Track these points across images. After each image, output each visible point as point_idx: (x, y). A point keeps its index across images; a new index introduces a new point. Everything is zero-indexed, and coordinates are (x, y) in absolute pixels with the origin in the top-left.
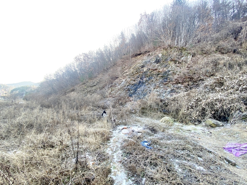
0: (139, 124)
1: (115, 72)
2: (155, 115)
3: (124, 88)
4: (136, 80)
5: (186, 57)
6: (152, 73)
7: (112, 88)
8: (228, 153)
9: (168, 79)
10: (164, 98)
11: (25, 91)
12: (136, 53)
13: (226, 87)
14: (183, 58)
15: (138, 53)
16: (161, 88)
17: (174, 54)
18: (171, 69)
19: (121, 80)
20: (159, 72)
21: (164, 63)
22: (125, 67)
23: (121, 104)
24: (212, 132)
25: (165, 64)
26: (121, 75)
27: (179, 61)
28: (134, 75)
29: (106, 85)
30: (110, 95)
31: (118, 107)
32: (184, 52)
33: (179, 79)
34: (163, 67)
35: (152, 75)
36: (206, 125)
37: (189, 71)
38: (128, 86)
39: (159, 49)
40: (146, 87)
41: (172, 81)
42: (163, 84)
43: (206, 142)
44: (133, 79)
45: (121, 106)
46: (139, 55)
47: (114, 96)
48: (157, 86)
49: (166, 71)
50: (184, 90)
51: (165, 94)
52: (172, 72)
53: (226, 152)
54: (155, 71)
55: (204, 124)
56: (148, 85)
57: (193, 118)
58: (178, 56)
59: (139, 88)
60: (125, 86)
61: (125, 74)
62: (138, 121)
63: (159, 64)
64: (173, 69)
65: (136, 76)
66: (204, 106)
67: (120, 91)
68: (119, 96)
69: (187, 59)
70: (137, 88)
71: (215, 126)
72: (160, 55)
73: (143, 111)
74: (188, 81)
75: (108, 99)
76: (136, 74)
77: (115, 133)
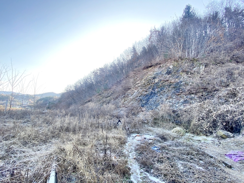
0: (150, 133)
1: (128, 83)
2: (167, 125)
3: (136, 98)
4: (148, 91)
5: (199, 68)
6: (163, 84)
7: (125, 98)
8: (229, 158)
9: (181, 90)
10: (177, 108)
11: (48, 101)
12: (147, 65)
13: (238, 99)
14: (195, 69)
15: (150, 65)
16: (174, 98)
17: (186, 65)
18: (183, 80)
19: (134, 91)
20: (171, 83)
21: (175, 74)
22: (136, 79)
23: (134, 114)
24: (221, 143)
25: (177, 75)
26: (133, 86)
27: (191, 72)
28: (145, 86)
29: (119, 95)
30: (123, 105)
31: (130, 116)
32: (195, 63)
33: (192, 89)
34: (174, 78)
35: (164, 86)
36: (217, 136)
37: (202, 81)
38: (140, 97)
39: (169, 61)
40: (158, 98)
41: (184, 91)
42: (176, 94)
43: (212, 150)
44: (145, 90)
45: (134, 116)
46: (150, 67)
47: (126, 106)
48: (170, 96)
49: (178, 81)
50: (198, 101)
51: (178, 105)
52: (184, 82)
53: (227, 158)
54: (167, 82)
55: (215, 135)
56: (160, 95)
57: (204, 129)
58: (189, 67)
59: (151, 98)
60: (137, 97)
61: (137, 85)
62: (150, 131)
63: (170, 75)
64: (185, 80)
65: (147, 87)
66: (215, 118)
67: (132, 102)
68: (132, 106)
69: (200, 69)
70: (149, 98)
71: (226, 137)
72: (171, 67)
73: (155, 121)
74: (202, 92)
75: (121, 109)
76: (148, 85)
77: (130, 139)
